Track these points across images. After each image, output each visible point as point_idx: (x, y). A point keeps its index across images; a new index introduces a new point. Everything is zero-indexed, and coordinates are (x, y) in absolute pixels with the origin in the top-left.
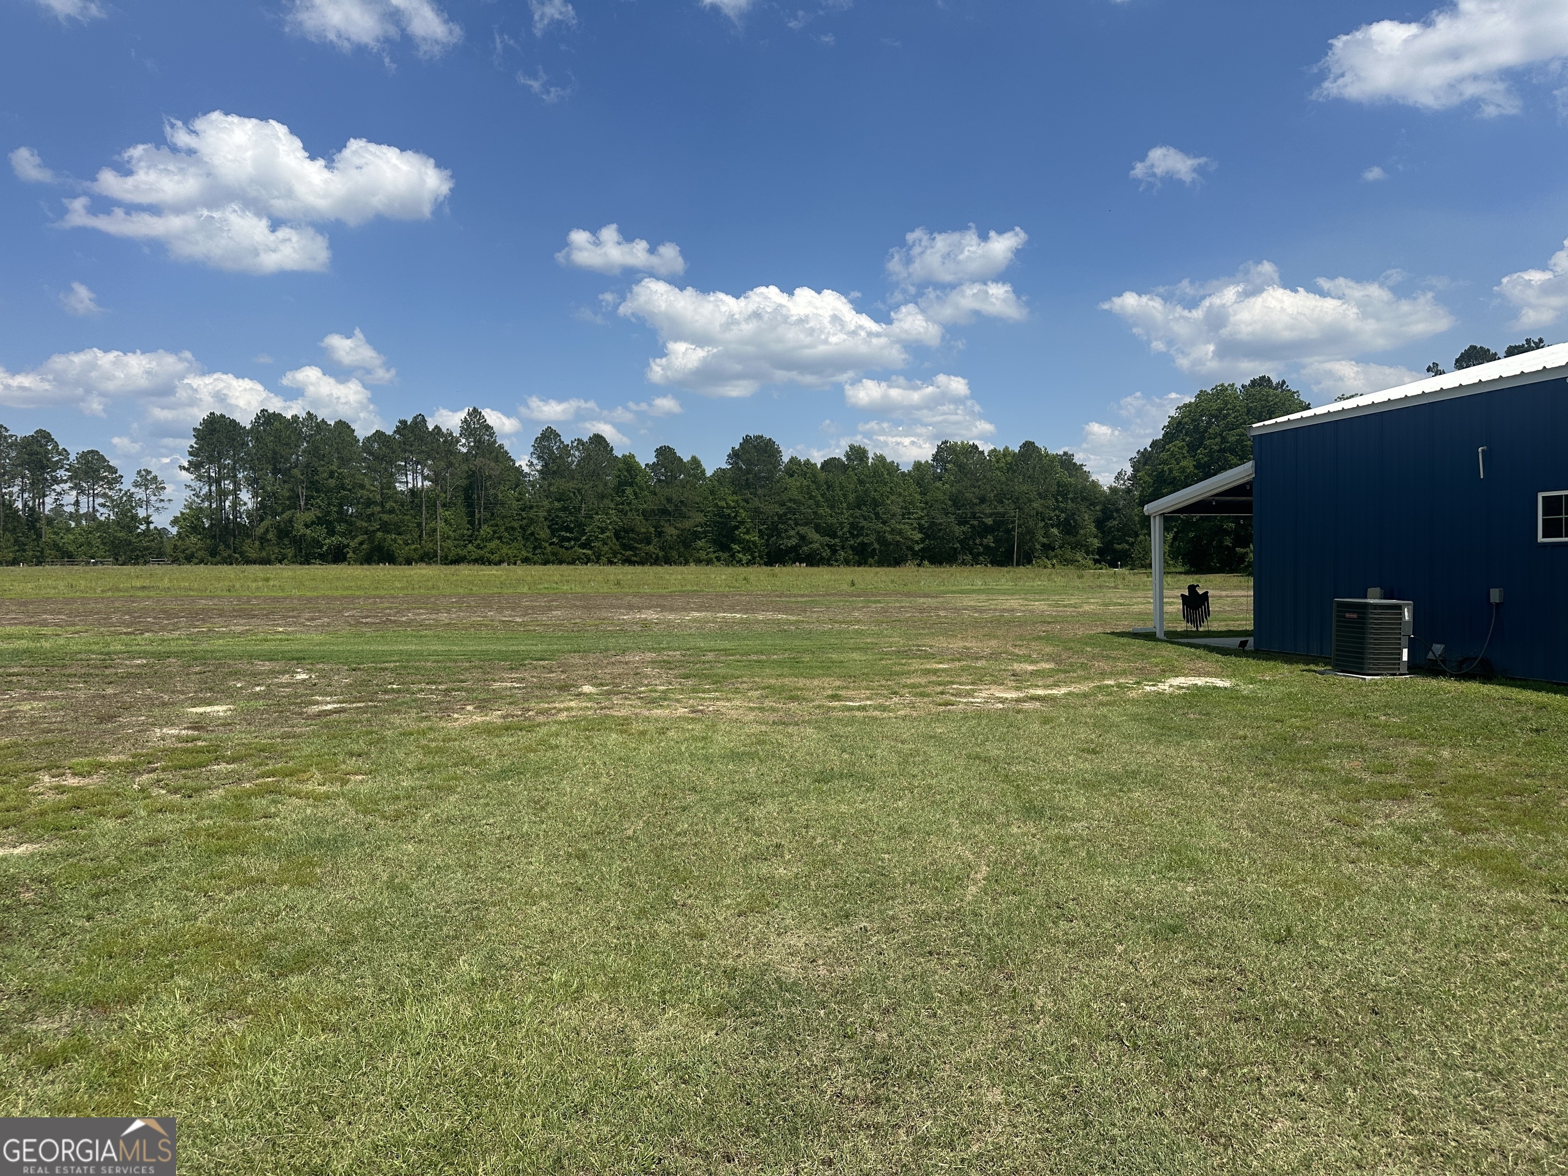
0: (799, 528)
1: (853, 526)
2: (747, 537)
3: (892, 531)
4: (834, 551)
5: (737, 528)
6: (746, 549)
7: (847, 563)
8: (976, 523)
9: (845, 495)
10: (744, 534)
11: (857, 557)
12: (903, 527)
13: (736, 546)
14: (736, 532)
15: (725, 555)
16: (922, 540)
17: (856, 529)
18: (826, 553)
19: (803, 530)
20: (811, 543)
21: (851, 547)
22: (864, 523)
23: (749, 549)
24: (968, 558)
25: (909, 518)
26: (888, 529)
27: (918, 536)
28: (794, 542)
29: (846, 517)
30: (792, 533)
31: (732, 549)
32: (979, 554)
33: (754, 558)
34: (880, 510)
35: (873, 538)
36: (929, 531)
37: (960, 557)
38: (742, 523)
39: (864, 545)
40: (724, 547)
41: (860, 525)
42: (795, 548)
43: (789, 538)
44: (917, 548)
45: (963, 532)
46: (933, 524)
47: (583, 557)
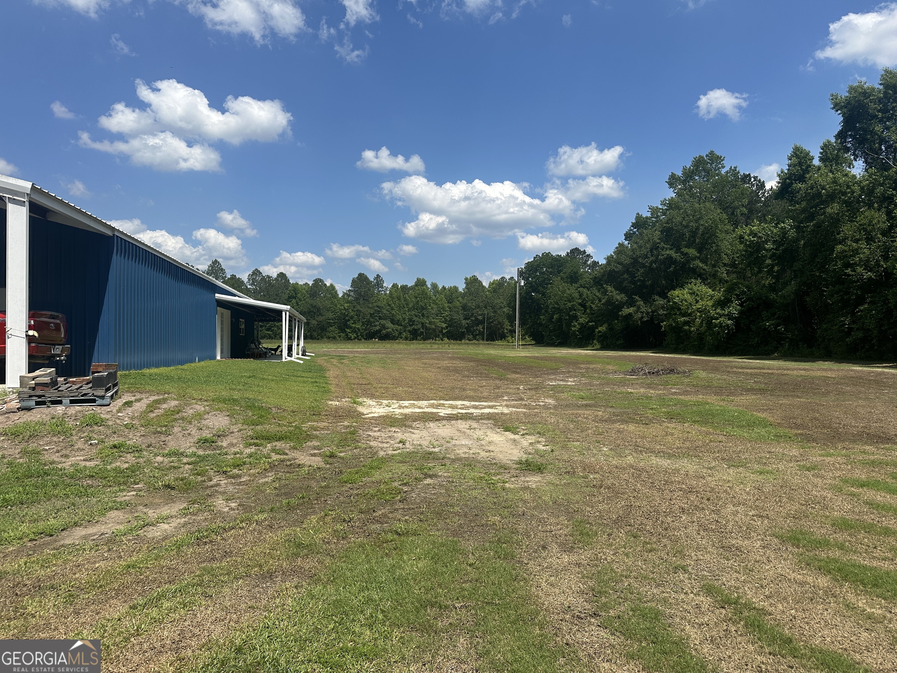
0: (381, 321)
1: (410, 320)
2: (354, 325)
3: (430, 323)
4: (400, 333)
5: (349, 320)
6: (354, 331)
7: (406, 339)
8: (473, 319)
9: (407, 304)
10: (352, 324)
11: (411, 336)
12: (435, 320)
13: (348, 330)
14: (348, 323)
15: (343, 335)
16: (447, 327)
17: (411, 322)
18: (397, 334)
19: (383, 322)
20: (388, 328)
21: (409, 331)
22: (415, 318)
23: (355, 332)
24: (471, 337)
25: (441, 316)
26: (428, 321)
27: (444, 325)
28: (378, 328)
29: (407, 316)
30: (377, 323)
31: (346, 331)
32: (477, 335)
33: (358, 336)
34: (425, 312)
35: (420, 326)
36: (451, 323)
37: (466, 336)
38: (352, 318)
39: (415, 330)
40: (343, 330)
41: (413, 319)
42: (380, 331)
43: (375, 326)
44: (444, 331)
45: (467, 323)
46: (452, 319)
47: (267, 335)
